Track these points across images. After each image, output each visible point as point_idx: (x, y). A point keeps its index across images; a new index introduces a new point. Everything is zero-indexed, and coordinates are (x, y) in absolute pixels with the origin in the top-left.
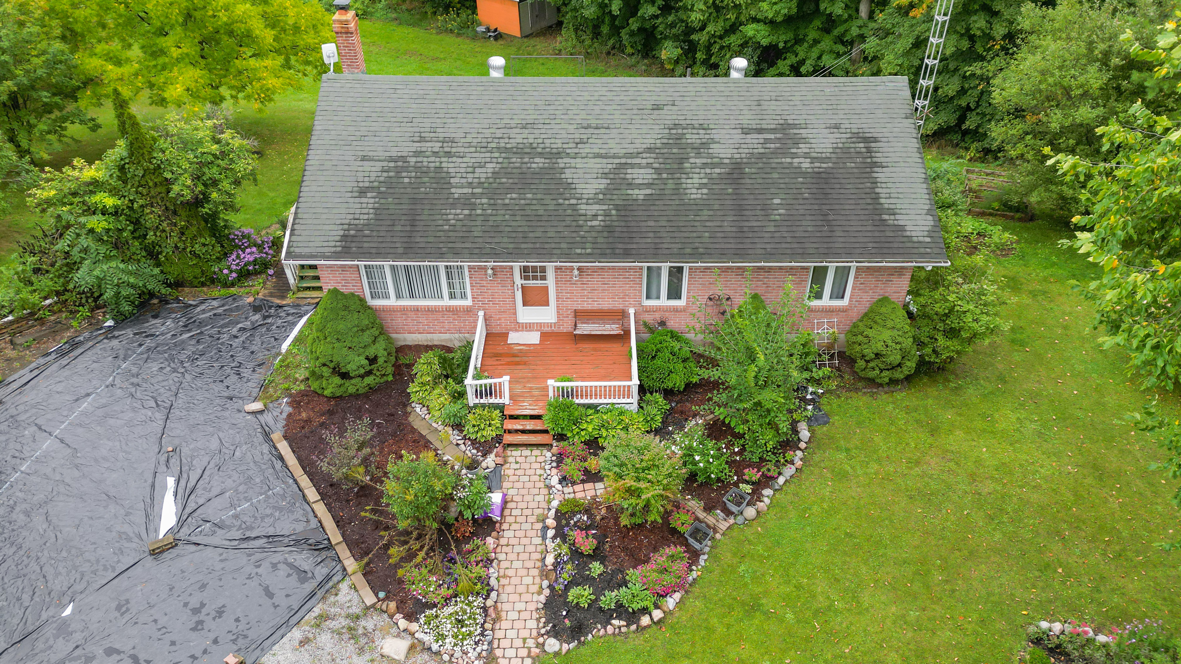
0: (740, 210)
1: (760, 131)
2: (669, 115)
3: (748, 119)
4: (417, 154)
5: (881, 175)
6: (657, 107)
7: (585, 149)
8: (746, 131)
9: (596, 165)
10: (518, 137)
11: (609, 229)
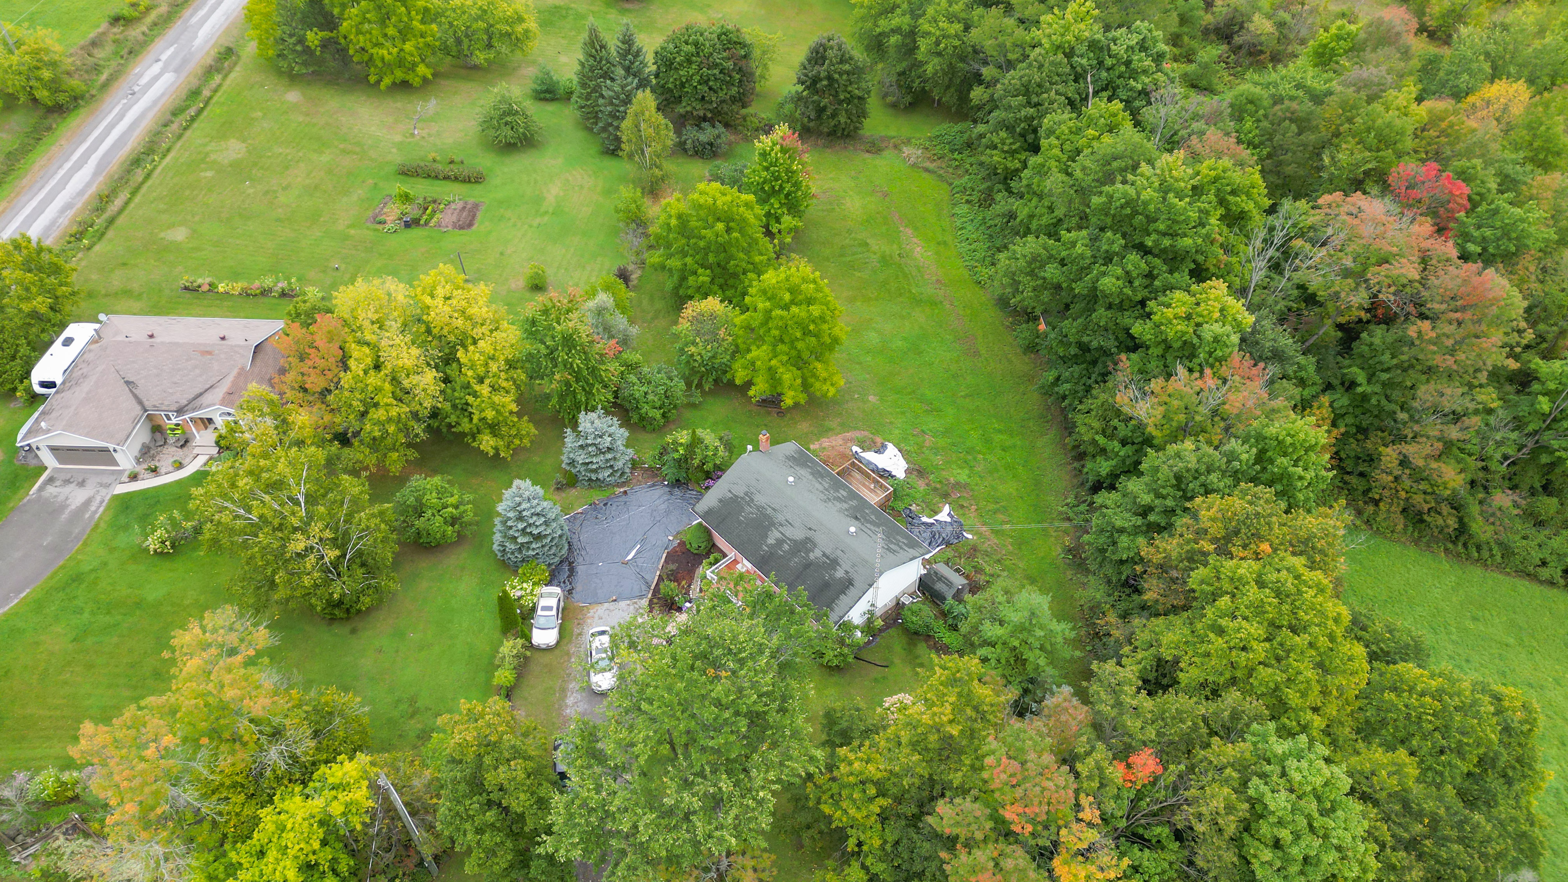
0: (798, 577)
1: (828, 558)
2: (810, 534)
3: (828, 552)
4: (742, 498)
5: (842, 597)
6: (810, 529)
7: (780, 529)
8: (824, 555)
9: (779, 535)
10: (769, 511)
11: (763, 557)
